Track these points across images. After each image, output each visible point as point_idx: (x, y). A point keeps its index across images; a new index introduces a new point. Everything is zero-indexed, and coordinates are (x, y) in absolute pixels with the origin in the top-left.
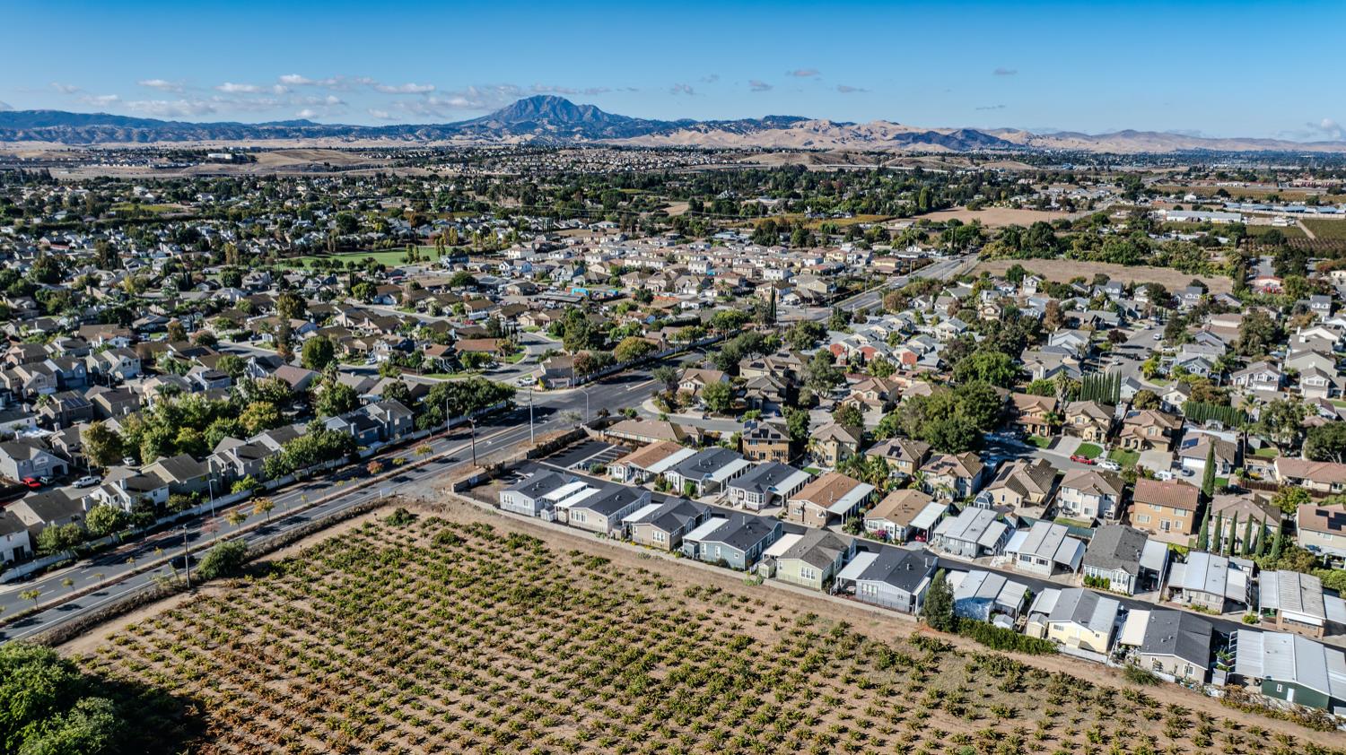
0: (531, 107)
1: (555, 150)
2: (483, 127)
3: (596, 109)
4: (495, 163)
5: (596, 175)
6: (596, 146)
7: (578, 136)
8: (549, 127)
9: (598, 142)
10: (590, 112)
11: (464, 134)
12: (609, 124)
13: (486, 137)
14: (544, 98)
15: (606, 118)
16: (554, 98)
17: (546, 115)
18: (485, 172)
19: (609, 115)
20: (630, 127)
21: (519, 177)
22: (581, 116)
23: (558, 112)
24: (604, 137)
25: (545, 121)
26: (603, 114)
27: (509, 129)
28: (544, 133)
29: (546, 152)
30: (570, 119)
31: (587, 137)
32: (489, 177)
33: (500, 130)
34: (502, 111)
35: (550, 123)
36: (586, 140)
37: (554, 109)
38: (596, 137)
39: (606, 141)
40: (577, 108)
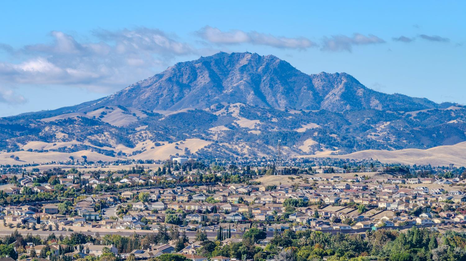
0: (204, 79)
1: (249, 174)
2: (93, 122)
3: (352, 83)
4: (104, 206)
5: (342, 235)
6: (346, 167)
7: (310, 142)
8: (244, 123)
9: (356, 156)
10: (339, 89)
11: (47, 138)
12: (381, 116)
13: (99, 146)
14: (234, 58)
15: (375, 103)
16: (258, 59)
17: (236, 96)
18: (77, 228)
19: (380, 96)
20: (430, 123)
21: (156, 239)
22: (318, 98)
23: (265, 88)
24: (370, 145)
25: (235, 110)
26: (370, 93)
27: (152, 128)
28: (230, 137)
29: (227, 180)
30: (292, 104)
31: (331, 145)
32: (81, 239)
33: (131, 129)
34: (136, 89)
35: (246, 113)
36: (326, 153)
37: (255, 83)
38: (350, 147)
39: (374, 155)
40: (309, 80)
